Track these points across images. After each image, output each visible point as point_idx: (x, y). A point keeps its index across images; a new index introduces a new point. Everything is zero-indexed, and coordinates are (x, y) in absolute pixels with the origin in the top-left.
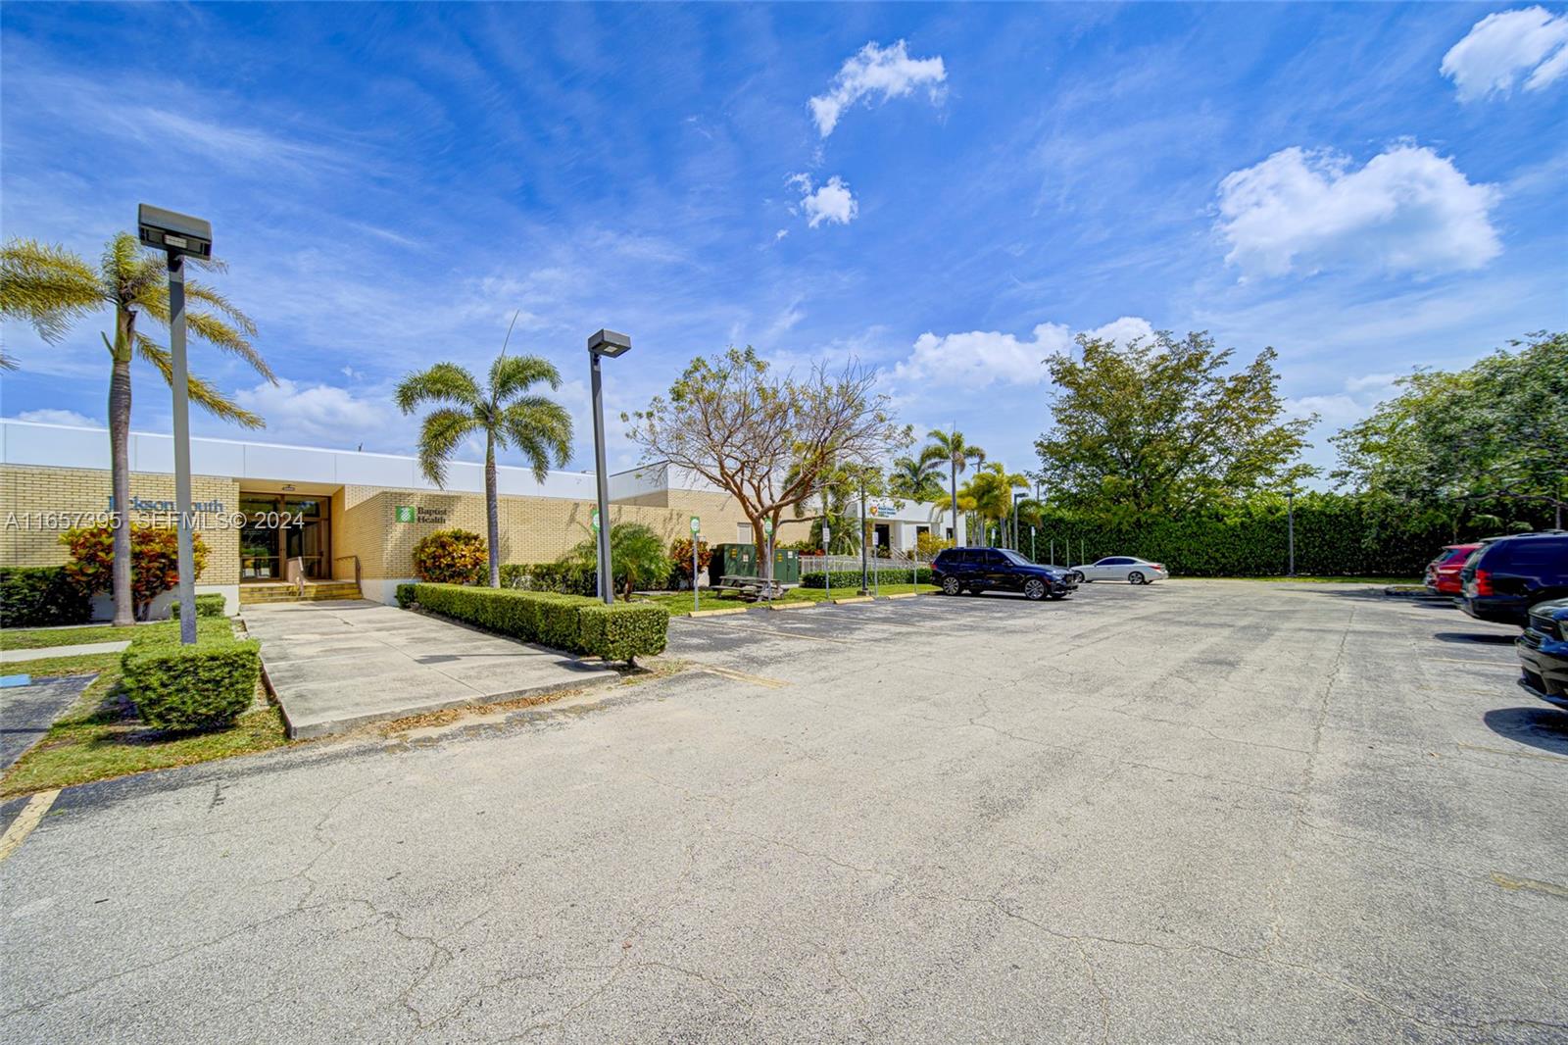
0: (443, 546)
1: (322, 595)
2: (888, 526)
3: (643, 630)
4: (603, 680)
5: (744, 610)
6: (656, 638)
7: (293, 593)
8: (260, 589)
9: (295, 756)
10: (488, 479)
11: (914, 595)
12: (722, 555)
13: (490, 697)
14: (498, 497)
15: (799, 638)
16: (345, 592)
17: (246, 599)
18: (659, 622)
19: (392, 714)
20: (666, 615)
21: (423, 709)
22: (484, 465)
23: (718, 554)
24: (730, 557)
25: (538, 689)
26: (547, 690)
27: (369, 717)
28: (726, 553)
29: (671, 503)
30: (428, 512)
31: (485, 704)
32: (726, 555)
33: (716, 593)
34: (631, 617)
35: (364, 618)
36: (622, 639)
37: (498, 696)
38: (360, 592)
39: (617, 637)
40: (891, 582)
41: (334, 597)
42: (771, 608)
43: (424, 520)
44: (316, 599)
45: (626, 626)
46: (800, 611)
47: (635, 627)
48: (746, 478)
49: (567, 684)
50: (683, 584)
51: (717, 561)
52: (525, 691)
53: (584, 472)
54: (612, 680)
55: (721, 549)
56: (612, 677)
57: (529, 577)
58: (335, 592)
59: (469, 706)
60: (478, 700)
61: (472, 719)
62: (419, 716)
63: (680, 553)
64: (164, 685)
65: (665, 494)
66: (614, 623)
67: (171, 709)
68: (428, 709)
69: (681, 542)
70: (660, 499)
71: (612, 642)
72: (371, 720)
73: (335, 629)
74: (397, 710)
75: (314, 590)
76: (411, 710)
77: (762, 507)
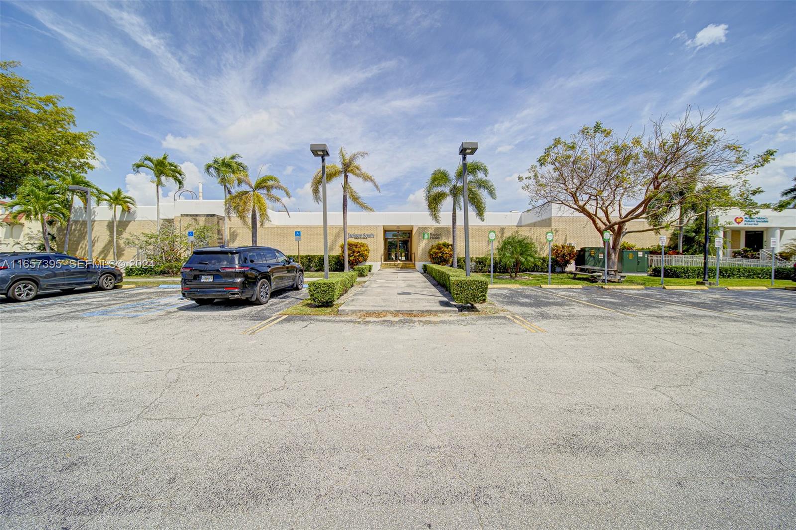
0: (439, 248)
1: (404, 266)
2: (762, 232)
3: (472, 290)
4: (449, 311)
5: (580, 287)
6: (480, 295)
7: (395, 266)
8: (387, 264)
9: (338, 319)
10: (453, 219)
11: (765, 288)
12: (584, 254)
13: (400, 310)
14: (457, 227)
15: (594, 307)
16: (411, 266)
17: (383, 267)
18: (483, 287)
19: (366, 311)
20: (486, 284)
21: (376, 310)
22: (452, 213)
23: (582, 253)
24: (590, 254)
25: (419, 310)
26: (423, 311)
27: (359, 310)
28: (586, 253)
29: (553, 224)
30: (434, 235)
31: (397, 313)
32: (587, 254)
33: (573, 275)
34: (466, 283)
35: (404, 276)
36: (462, 293)
37: (403, 310)
38: (415, 266)
39: (459, 292)
40: (748, 277)
41: (407, 268)
42: (602, 287)
43: (433, 238)
44: (401, 268)
45: (463, 288)
46: (623, 291)
47: (468, 288)
48: (599, 206)
49: (432, 311)
50: (558, 269)
51: (581, 257)
52: (414, 311)
53: (511, 212)
54: (454, 312)
55: (583, 250)
56: (453, 311)
57: (474, 263)
58: (408, 266)
59: (391, 313)
60: (395, 311)
61: (389, 317)
62: (374, 313)
63: (556, 252)
64: (314, 291)
65: (550, 219)
66: (457, 285)
67: (316, 298)
68: (377, 311)
69: (556, 246)
70: (547, 223)
71: (457, 294)
72: (360, 311)
73: (393, 279)
74: (368, 309)
75: (401, 265)
76: (372, 310)
77: (610, 223)
